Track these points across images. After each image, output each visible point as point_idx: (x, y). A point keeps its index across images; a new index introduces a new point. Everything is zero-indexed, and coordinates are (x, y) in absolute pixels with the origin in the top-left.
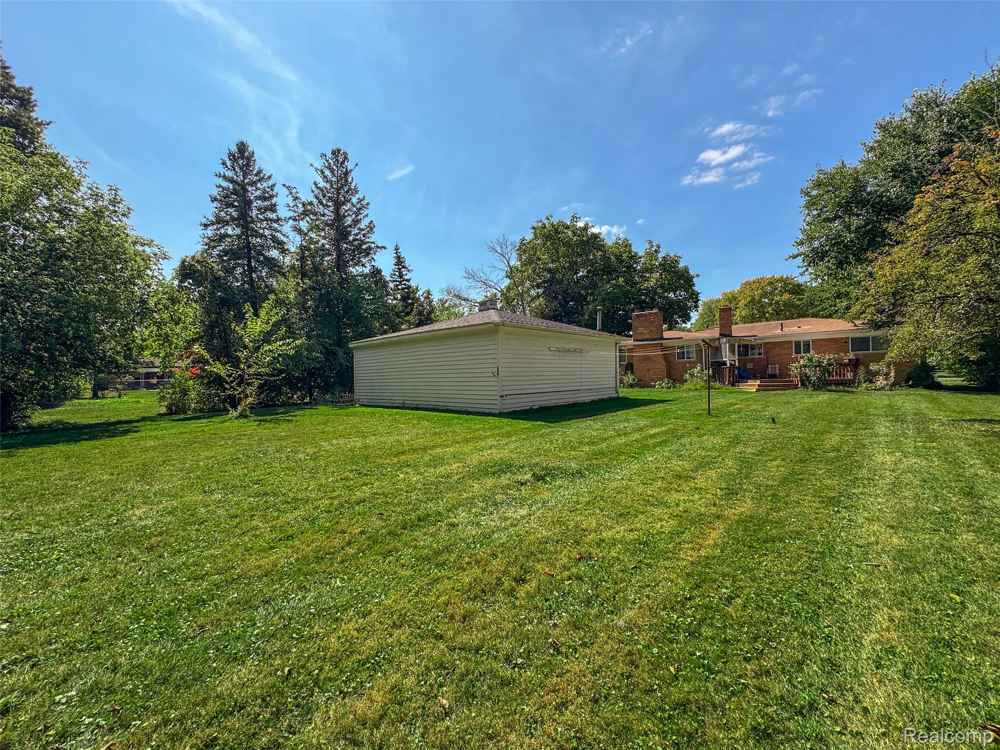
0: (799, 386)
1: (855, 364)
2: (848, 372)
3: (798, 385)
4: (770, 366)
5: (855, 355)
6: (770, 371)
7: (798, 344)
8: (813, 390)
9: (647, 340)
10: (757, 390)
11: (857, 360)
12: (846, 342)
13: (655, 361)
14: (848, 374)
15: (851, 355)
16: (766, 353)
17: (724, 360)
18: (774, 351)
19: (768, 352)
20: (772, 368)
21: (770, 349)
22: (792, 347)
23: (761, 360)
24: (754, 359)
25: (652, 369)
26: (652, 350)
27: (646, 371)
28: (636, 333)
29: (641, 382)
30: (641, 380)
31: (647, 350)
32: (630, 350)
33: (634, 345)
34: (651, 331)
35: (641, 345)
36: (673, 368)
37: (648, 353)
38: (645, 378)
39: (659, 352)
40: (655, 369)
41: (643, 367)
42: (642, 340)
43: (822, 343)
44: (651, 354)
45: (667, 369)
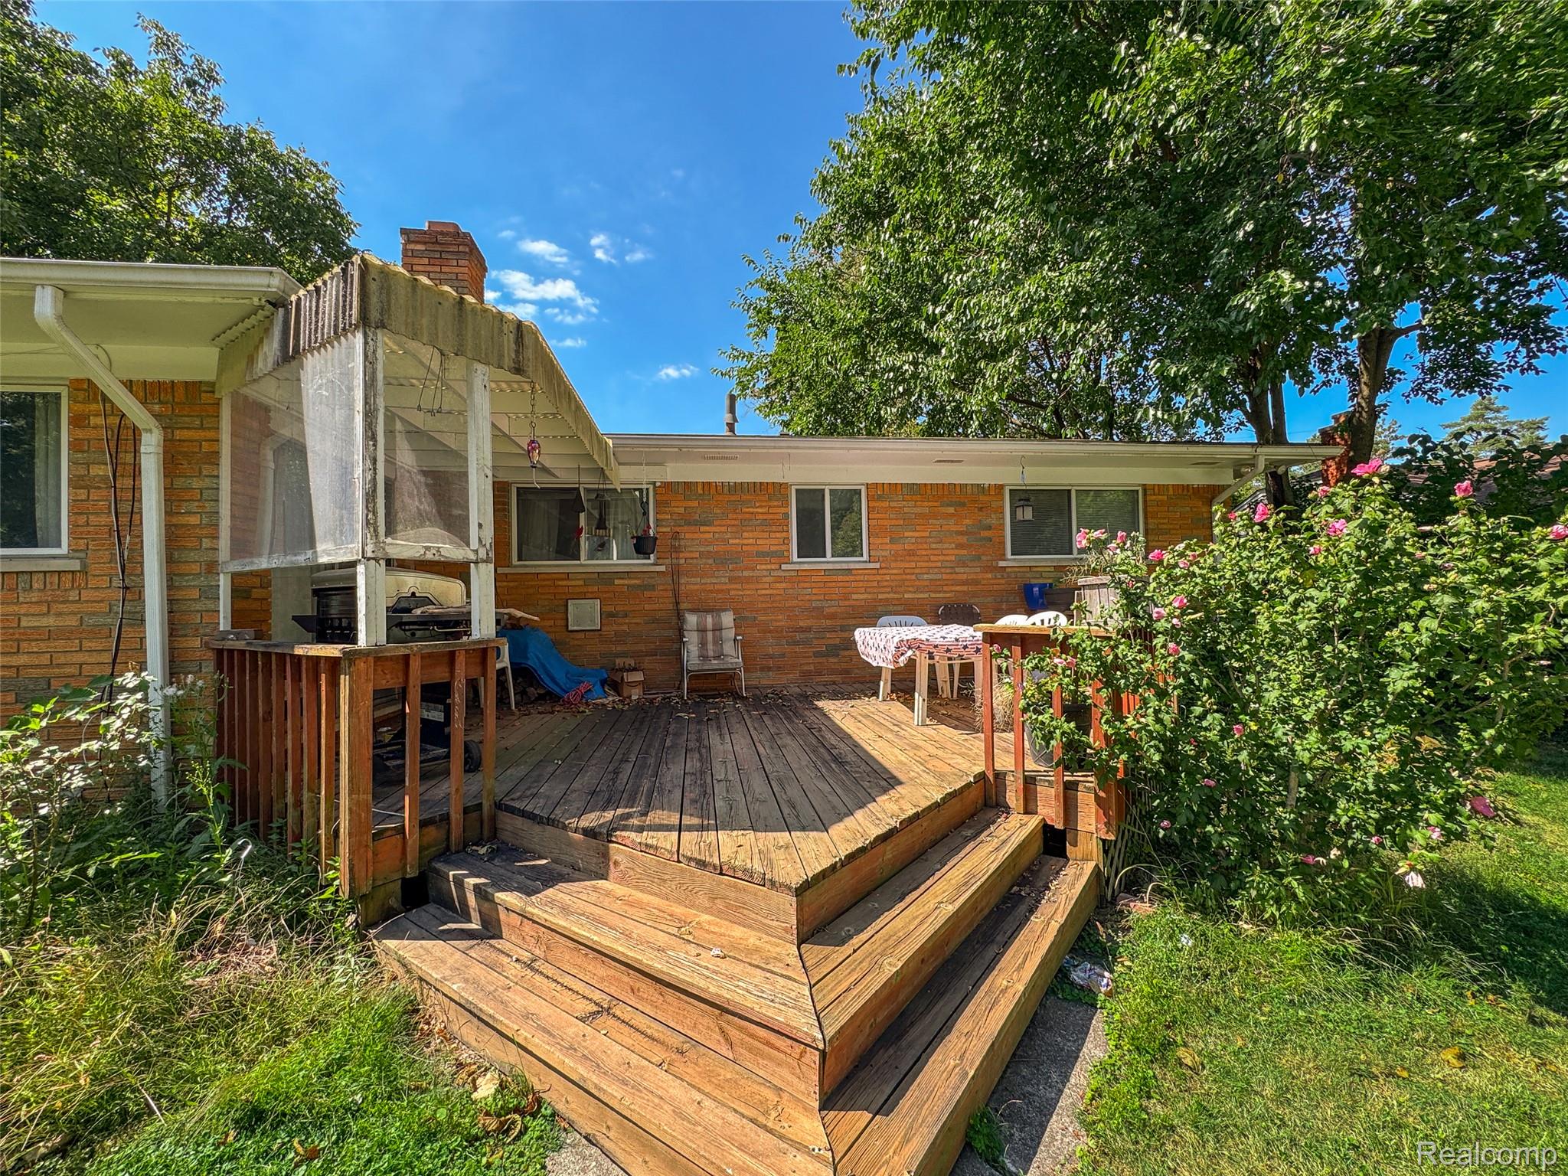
4: (692, 619)
6: (693, 650)
7: (810, 500)
16: (670, 545)
17: (328, 552)
18: (707, 532)
19: (676, 536)
20: (702, 630)
21: (688, 523)
22: (787, 516)
23: (644, 584)
24: (606, 578)
43: (910, 509)
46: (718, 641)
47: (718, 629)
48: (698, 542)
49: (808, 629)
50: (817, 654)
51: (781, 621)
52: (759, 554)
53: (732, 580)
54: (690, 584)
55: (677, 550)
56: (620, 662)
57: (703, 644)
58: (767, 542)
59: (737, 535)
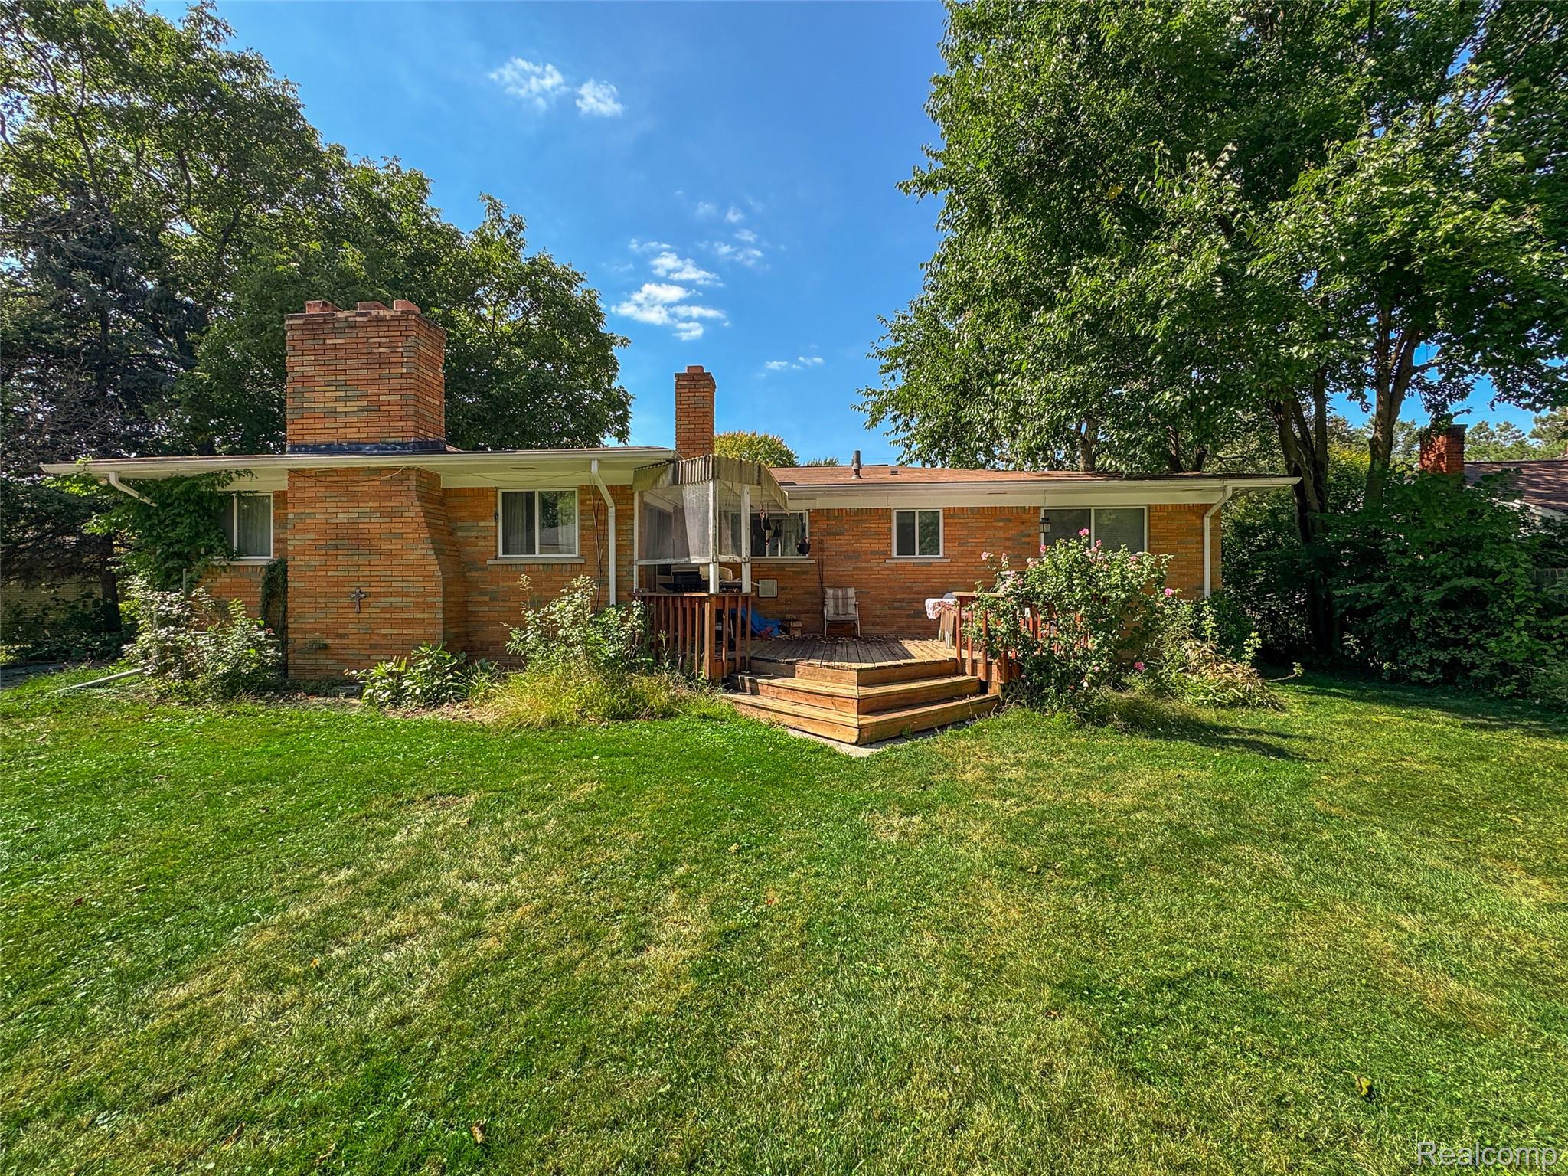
0: (995, 690)
3: (985, 686)
4: (830, 592)
6: (831, 610)
7: (905, 519)
9: (356, 448)
12: (1032, 523)
16: (818, 547)
18: (841, 540)
19: (821, 542)
20: (836, 599)
21: (829, 534)
22: (890, 529)
23: (802, 571)
24: (780, 567)
25: (377, 595)
26: (380, 499)
27: (351, 605)
28: (303, 413)
29: (322, 659)
30: (325, 647)
31: (354, 499)
32: (281, 497)
33: (294, 473)
34: (375, 407)
35: (327, 472)
36: (483, 593)
37: (366, 514)
38: (341, 637)
39: (414, 513)
40: (392, 594)
41: (337, 584)
42: (331, 449)
43: (972, 523)
44: (374, 523)
45: (446, 595)
46: (846, 605)
47: (845, 598)
48: (835, 545)
49: (903, 600)
50: (909, 616)
51: (886, 595)
52: (873, 553)
53: (855, 569)
54: (829, 571)
55: (822, 550)
56: (788, 616)
57: (836, 607)
58: (877, 545)
59: (858, 541)
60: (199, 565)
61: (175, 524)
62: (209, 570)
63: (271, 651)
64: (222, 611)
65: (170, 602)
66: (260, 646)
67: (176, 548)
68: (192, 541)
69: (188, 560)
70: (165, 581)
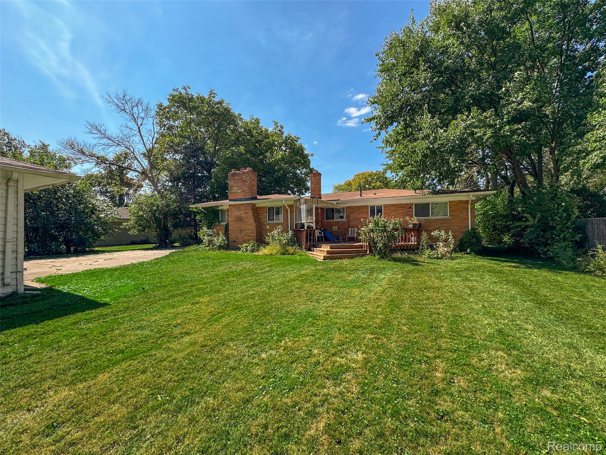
0: (368, 252)
1: (418, 229)
2: (412, 236)
3: (366, 251)
4: (350, 229)
5: (418, 220)
6: (350, 234)
7: (372, 208)
8: (379, 259)
9: (240, 200)
10: (325, 258)
11: (420, 225)
12: (410, 208)
13: (246, 222)
14: (413, 238)
15: (415, 220)
16: (348, 217)
17: (303, 222)
18: (354, 214)
19: (349, 215)
20: (351, 231)
21: (351, 213)
22: (368, 211)
23: (344, 223)
24: (338, 222)
25: (244, 230)
26: (245, 210)
27: (239, 232)
28: (231, 193)
29: (235, 244)
30: (235, 241)
31: (240, 210)
32: (228, 210)
33: (230, 205)
34: (244, 191)
35: (235, 205)
36: (264, 230)
37: (241, 213)
38: (238, 239)
39: (250, 213)
40: (247, 230)
41: (237, 228)
42: (236, 200)
43: (392, 209)
44: (243, 215)
45: (256, 230)
46: (354, 233)
47: (354, 231)
48: (353, 216)
52: (363, 218)
53: (358, 223)
54: (351, 223)
57: (352, 233)
58: (364, 216)
59: (359, 215)
60: (214, 224)
61: (210, 216)
62: (216, 226)
63: (226, 241)
64: (218, 234)
65: (210, 232)
66: (224, 240)
67: (210, 221)
68: (213, 220)
69: (212, 223)
70: (209, 228)
